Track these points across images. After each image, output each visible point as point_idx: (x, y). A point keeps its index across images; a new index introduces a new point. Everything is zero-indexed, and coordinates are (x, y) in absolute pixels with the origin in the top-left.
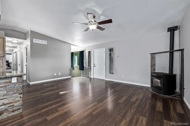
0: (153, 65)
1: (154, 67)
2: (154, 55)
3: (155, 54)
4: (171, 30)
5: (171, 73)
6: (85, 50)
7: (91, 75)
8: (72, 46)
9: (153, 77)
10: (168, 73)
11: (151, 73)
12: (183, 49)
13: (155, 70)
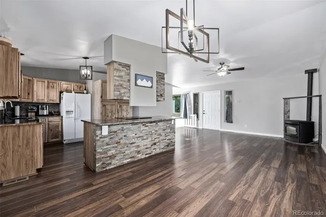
0: (287, 113)
1: (288, 115)
2: (289, 100)
3: (289, 98)
4: (309, 73)
5: (309, 120)
6: (190, 92)
7: (199, 125)
8: (173, 88)
9: (286, 125)
10: (306, 120)
11: (285, 121)
12: (321, 96)
13: (289, 117)
